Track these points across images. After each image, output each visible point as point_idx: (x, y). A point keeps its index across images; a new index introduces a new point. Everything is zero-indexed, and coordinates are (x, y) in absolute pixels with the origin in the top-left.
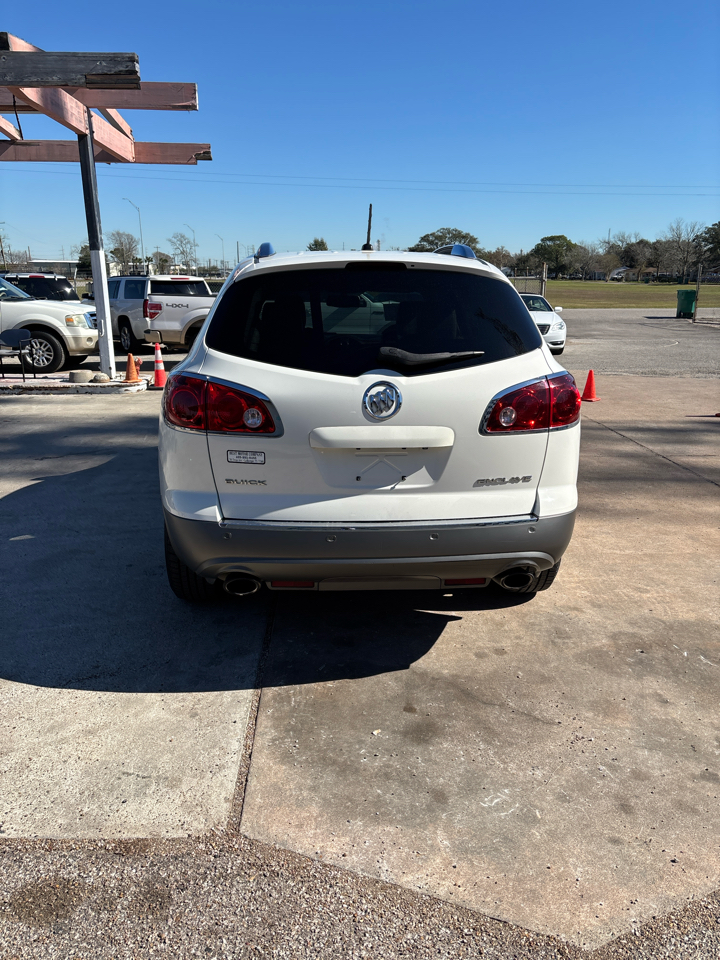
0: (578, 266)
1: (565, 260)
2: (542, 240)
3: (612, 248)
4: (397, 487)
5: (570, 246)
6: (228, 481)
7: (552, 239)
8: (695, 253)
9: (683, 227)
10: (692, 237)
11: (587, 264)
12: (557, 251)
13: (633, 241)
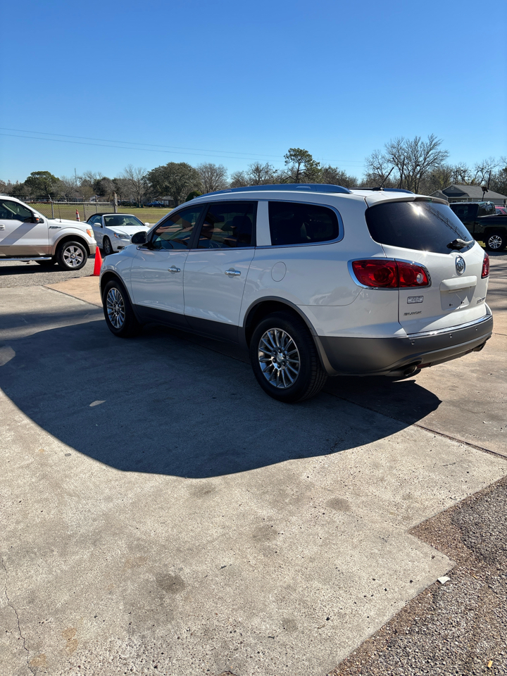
0: (63, 194)
1: (53, 189)
2: (32, 174)
3: (85, 183)
4: (461, 307)
5: (54, 180)
6: (406, 314)
7: (39, 173)
8: (144, 187)
9: (133, 170)
10: (140, 177)
11: (70, 193)
12: (45, 183)
13: (98, 178)
